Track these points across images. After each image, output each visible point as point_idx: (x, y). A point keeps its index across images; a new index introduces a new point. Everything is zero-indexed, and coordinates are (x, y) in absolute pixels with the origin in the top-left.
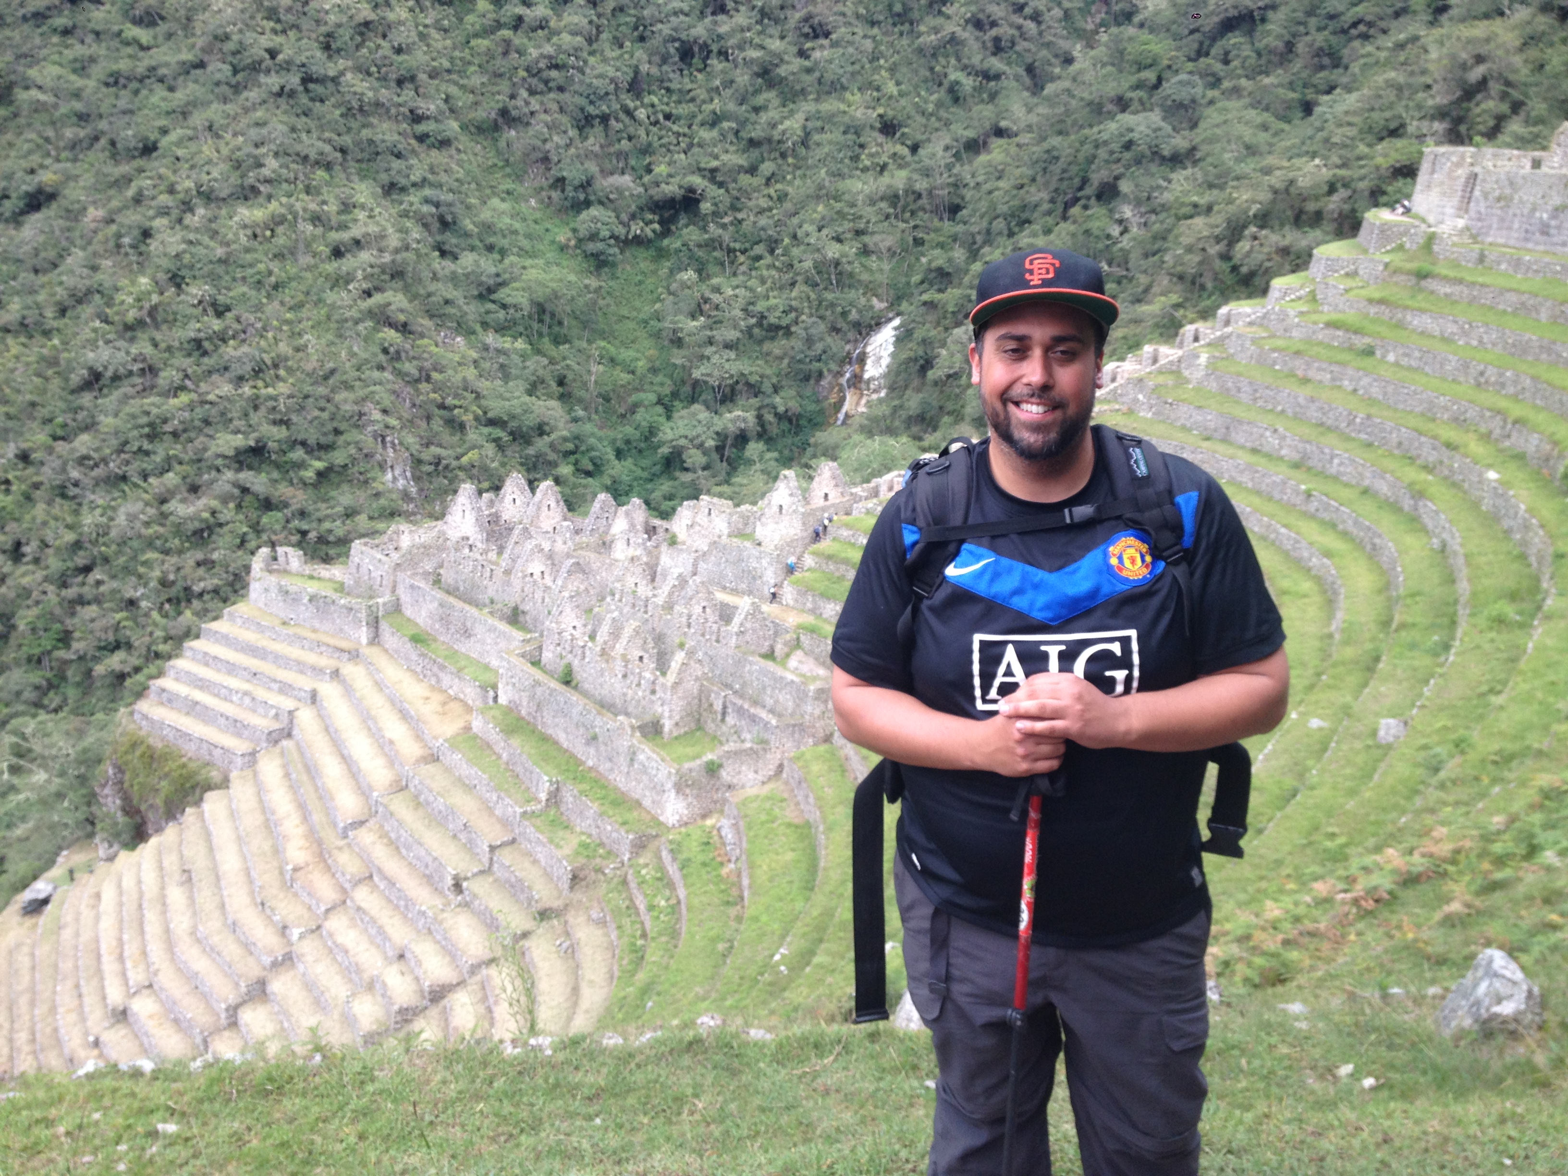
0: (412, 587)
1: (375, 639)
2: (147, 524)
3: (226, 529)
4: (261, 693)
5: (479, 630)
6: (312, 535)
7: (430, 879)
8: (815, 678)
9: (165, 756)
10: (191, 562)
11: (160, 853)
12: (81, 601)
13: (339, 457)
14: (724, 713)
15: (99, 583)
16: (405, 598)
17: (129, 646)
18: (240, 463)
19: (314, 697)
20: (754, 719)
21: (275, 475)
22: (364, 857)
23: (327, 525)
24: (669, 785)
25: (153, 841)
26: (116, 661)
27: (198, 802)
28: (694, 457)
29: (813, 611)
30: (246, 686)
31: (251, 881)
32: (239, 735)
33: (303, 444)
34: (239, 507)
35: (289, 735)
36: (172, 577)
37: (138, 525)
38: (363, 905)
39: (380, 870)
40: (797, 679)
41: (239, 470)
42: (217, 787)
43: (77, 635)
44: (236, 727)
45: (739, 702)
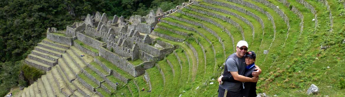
0: (80, 34)
1: (73, 45)
2: (21, 23)
3: (37, 24)
4: (51, 56)
5: (94, 42)
6: (55, 24)
7: (89, 89)
8: (160, 48)
9: (33, 69)
10: (31, 31)
11: (33, 87)
12: (8, 39)
13: (59, 9)
14: (143, 56)
15: (11, 35)
16: (78, 36)
17: (19, 48)
18: (39, 11)
19: (62, 56)
20: (149, 56)
21: (46, 13)
22: (75, 86)
23: (58, 22)
24: (134, 70)
25: (32, 85)
26: (16, 51)
27: (40, 77)
28: (129, 6)
29: (158, 36)
30: (48, 55)
31: (53, 92)
32: (47, 64)
33: (52, 7)
34: (40, 20)
35: (57, 64)
36: (27, 34)
37: (19, 24)
38: (76, 95)
39: (79, 88)
40: (157, 49)
41: (39, 12)
42: (44, 74)
43: (8, 46)
44: (46, 63)
45: (146, 53)
